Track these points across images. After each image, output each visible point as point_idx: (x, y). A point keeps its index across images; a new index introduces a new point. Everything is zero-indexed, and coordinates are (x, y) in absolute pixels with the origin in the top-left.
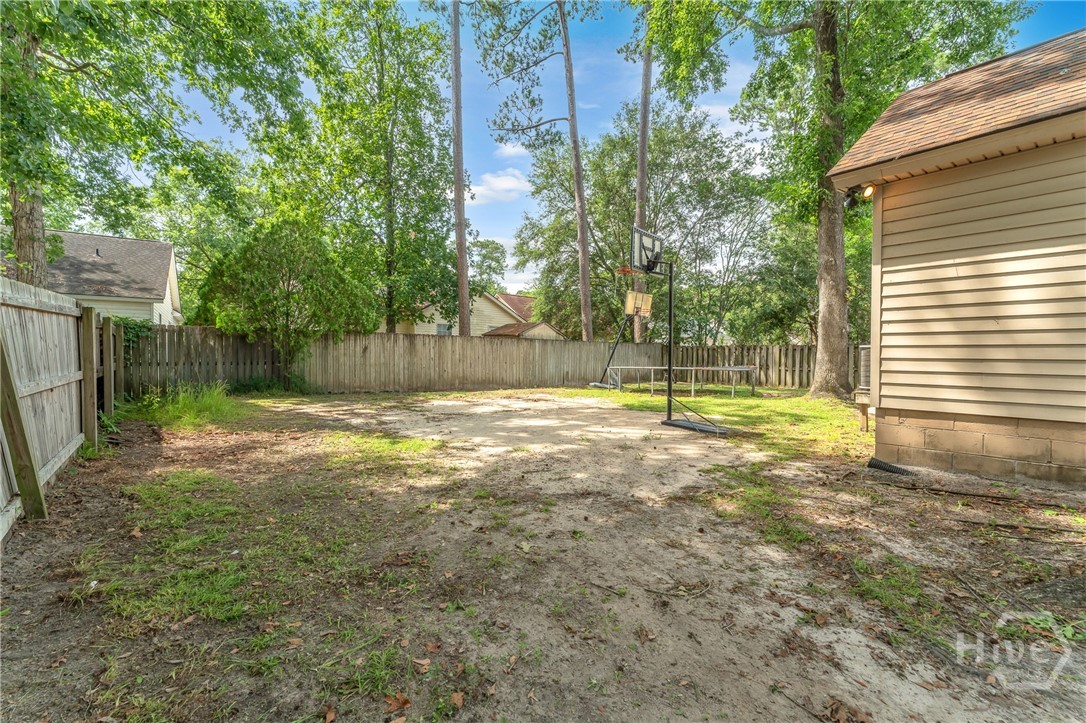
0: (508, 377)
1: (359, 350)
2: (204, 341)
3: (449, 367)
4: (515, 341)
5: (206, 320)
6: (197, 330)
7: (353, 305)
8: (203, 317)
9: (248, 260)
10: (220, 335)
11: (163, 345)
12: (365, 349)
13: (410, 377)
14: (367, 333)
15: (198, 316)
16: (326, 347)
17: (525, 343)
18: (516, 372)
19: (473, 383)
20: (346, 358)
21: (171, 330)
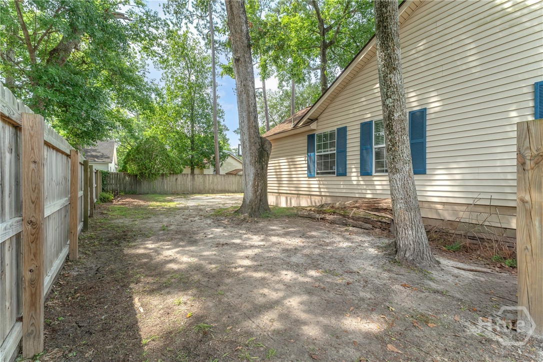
0: (231, 189)
1: (174, 179)
2: (125, 178)
3: (207, 185)
4: (234, 176)
5: (125, 170)
6: (122, 173)
7: (172, 165)
8: (124, 169)
9: (138, 151)
10: (129, 175)
11: (112, 178)
12: (177, 179)
13: (193, 189)
14: (177, 174)
15: (123, 169)
16: (163, 179)
17: (238, 177)
18: (234, 187)
19: (217, 191)
20: (169, 182)
21: (115, 174)
